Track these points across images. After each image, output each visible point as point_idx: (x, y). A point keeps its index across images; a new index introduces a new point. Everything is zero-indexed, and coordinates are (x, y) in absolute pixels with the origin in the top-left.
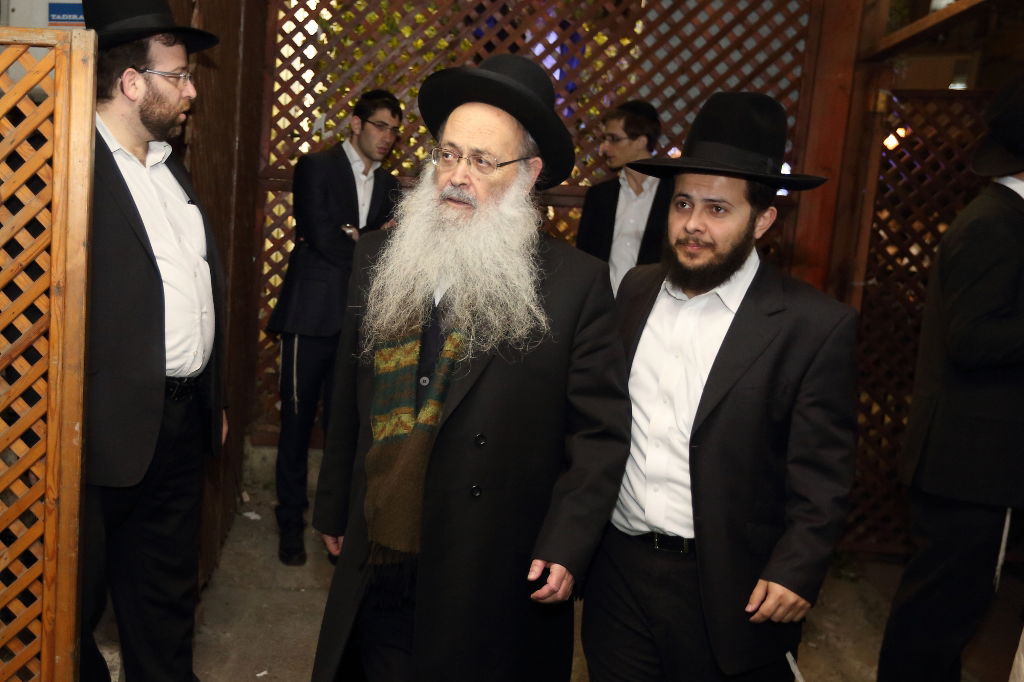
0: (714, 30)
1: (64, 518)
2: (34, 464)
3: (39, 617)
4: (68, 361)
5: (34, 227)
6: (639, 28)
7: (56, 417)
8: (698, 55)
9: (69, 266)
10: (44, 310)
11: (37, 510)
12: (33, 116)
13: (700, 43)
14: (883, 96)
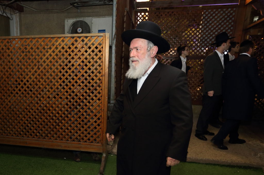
0: (215, 26)
1: (105, 112)
2: (100, 104)
3: (101, 128)
4: (105, 87)
5: (100, 66)
6: (201, 27)
7: (103, 96)
8: (212, 31)
9: (105, 72)
10: (101, 79)
11: (100, 111)
12: (99, 47)
13: (212, 29)
14: (248, 36)
